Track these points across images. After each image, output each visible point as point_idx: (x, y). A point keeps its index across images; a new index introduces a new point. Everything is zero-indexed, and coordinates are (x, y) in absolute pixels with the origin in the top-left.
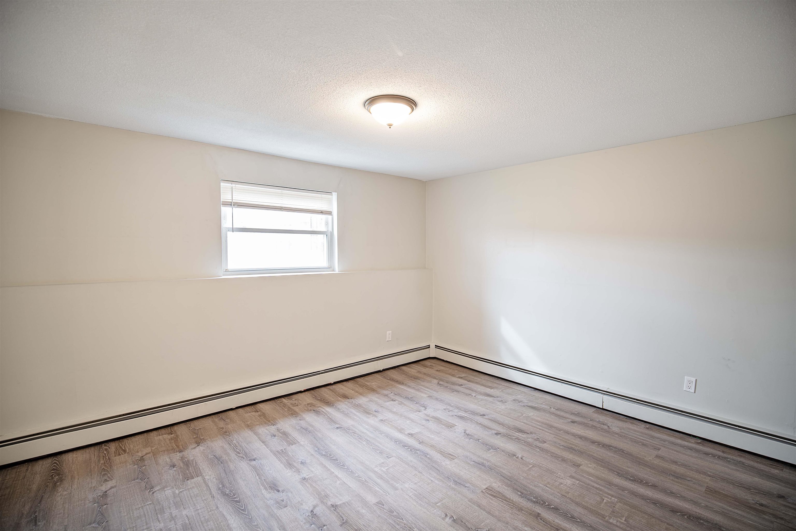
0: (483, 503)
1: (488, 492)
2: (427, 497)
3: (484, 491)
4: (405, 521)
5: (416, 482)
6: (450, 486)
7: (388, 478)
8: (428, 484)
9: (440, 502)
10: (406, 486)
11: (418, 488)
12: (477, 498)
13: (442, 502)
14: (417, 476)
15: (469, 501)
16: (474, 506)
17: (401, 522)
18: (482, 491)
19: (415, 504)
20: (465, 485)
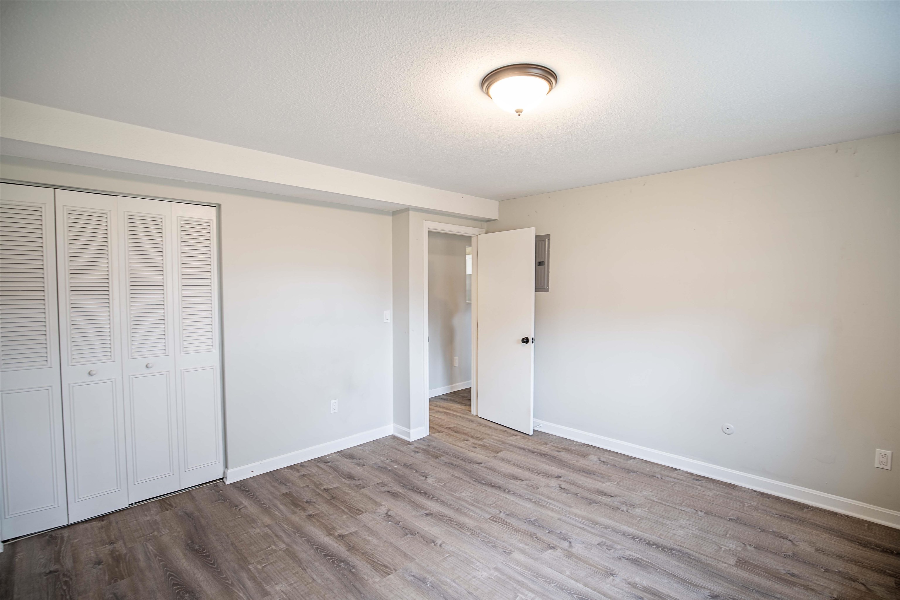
0: (400, 558)
1: (389, 571)
2: (460, 562)
3: (393, 571)
4: (479, 539)
5: (474, 579)
6: (433, 576)
7: (510, 582)
8: (458, 577)
9: (446, 557)
10: (485, 574)
11: (471, 572)
12: (405, 564)
13: (443, 558)
14: (474, 588)
15: (414, 559)
16: (411, 555)
17: (483, 538)
18: (396, 570)
19: (472, 554)
20: (414, 578)
